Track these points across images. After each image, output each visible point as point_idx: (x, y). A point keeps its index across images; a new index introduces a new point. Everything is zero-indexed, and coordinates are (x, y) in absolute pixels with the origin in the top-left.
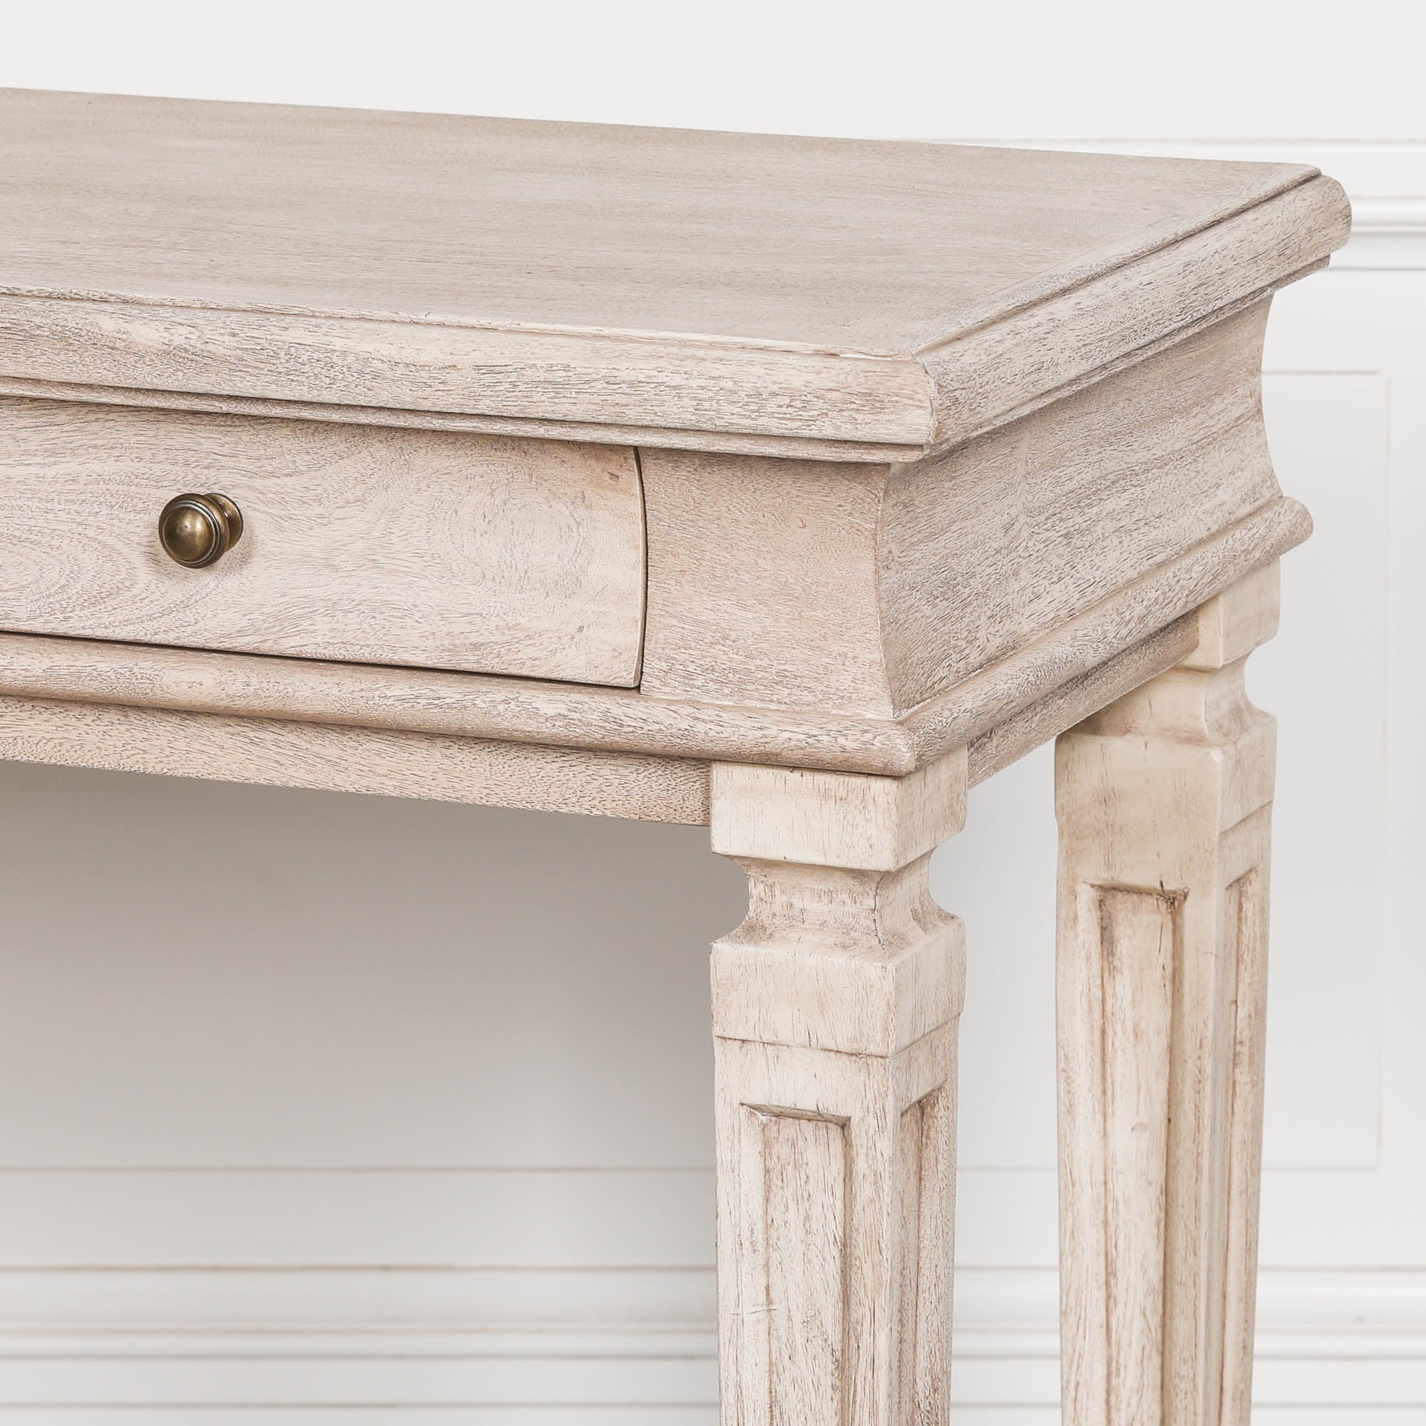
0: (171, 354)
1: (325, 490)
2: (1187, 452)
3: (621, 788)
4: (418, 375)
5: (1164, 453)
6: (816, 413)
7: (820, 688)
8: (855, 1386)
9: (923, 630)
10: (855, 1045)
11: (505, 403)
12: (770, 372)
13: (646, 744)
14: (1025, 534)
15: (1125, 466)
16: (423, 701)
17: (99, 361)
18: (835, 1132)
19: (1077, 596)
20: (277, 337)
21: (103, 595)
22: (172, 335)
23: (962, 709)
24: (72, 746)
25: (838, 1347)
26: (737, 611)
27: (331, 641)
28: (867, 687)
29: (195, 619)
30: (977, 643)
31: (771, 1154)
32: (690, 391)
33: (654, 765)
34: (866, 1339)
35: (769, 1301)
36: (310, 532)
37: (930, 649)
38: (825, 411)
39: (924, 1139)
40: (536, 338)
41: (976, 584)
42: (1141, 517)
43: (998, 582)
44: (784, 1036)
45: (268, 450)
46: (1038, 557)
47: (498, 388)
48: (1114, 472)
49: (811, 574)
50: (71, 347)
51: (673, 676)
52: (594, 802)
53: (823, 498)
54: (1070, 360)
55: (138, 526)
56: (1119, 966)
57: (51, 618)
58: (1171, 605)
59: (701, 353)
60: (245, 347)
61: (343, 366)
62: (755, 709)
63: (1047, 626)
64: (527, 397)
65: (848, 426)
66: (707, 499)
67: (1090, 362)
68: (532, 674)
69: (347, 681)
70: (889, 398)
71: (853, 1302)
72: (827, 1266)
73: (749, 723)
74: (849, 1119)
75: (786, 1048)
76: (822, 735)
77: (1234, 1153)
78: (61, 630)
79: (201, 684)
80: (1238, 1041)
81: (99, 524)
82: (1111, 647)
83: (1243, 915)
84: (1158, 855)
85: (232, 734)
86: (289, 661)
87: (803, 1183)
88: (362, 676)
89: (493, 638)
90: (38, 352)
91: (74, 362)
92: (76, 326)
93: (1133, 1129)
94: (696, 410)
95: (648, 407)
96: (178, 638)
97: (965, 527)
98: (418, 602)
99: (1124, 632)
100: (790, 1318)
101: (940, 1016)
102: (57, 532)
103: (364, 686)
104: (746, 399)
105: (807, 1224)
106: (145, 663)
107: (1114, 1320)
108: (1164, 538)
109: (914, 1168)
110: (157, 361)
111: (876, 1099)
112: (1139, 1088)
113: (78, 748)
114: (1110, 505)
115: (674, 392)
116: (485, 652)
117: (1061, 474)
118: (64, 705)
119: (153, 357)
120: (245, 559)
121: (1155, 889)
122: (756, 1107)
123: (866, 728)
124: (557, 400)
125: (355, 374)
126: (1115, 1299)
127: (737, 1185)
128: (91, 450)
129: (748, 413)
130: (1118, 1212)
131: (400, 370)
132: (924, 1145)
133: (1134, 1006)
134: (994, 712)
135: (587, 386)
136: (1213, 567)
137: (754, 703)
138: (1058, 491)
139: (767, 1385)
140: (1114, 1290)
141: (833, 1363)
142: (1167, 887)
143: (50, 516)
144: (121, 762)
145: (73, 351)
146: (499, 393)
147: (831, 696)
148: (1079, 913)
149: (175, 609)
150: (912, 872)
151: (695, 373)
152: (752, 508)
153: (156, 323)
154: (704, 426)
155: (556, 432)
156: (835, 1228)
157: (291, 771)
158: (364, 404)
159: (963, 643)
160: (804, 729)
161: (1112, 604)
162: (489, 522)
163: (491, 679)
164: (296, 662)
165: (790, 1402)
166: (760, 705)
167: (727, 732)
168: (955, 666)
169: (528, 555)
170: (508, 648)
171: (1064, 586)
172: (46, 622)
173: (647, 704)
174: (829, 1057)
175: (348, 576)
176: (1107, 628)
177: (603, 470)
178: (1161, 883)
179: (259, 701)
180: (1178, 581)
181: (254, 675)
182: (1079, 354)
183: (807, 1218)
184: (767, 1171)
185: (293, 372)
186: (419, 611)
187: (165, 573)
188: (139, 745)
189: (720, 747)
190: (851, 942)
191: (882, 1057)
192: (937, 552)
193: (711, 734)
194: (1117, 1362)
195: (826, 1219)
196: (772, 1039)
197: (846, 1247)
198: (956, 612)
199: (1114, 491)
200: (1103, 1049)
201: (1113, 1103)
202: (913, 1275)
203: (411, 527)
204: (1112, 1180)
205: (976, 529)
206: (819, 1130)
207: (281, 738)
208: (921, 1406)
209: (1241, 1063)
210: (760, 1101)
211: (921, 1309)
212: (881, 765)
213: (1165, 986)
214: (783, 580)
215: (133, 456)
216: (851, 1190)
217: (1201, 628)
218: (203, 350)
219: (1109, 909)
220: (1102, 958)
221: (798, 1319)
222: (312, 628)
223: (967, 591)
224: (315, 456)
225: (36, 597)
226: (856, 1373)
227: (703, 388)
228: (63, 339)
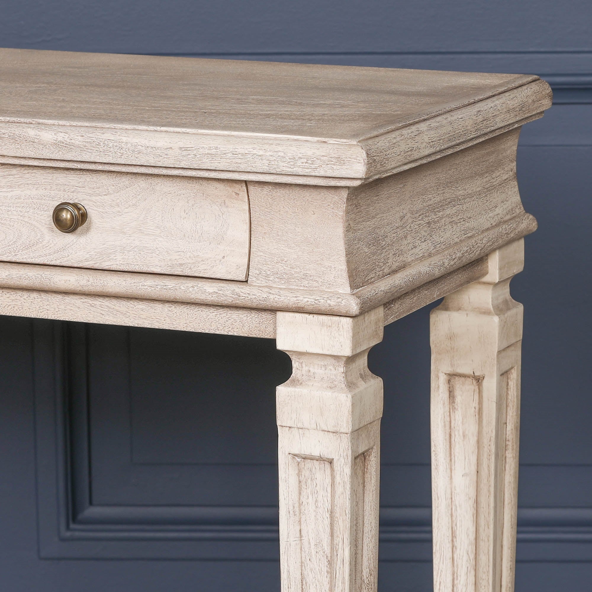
0: (57, 144)
1: (121, 201)
2: (482, 192)
3: (240, 323)
4: (156, 152)
5: (472, 192)
6: (317, 166)
7: (321, 280)
8: (336, 571)
9: (364, 258)
10: (335, 429)
11: (192, 163)
12: (299, 149)
13: (249, 304)
14: (410, 221)
15: (455, 196)
16: (159, 287)
17: (28, 148)
18: (327, 465)
19: (433, 248)
20: (100, 137)
21: (31, 245)
22: (57, 136)
23: (380, 290)
24: (19, 308)
25: (329, 555)
26: (287, 249)
27: (123, 263)
28: (340, 280)
29: (68, 255)
30: (388, 264)
31: (301, 475)
32: (266, 157)
33: (254, 313)
34: (340, 552)
35: (301, 536)
36: (115, 219)
37: (367, 266)
38: (321, 165)
39: (366, 470)
40: (204, 136)
41: (388, 240)
42: (461, 217)
43: (397, 240)
44: (306, 425)
45: (97, 184)
46: (415, 231)
47: (189, 157)
48: (450, 198)
49: (317, 234)
50: (16, 142)
51: (261, 276)
52: (229, 329)
53: (322, 202)
54: (425, 147)
55: (45, 217)
56: (457, 407)
57: (10, 255)
58: (473, 253)
59: (271, 142)
60: (87, 141)
61: (126, 148)
62: (294, 289)
63: (419, 259)
64: (200, 160)
65: (330, 171)
66: (275, 203)
67: (434, 149)
68: (204, 276)
69: (128, 279)
70: (347, 159)
71: (335, 536)
72: (324, 521)
73: (291, 295)
74: (333, 459)
75: (307, 430)
76: (321, 299)
77: (506, 487)
78: (13, 260)
79: (70, 281)
80: (507, 439)
81: (29, 216)
82: (446, 269)
83: (509, 387)
84: (472, 361)
85: (83, 302)
86: (106, 272)
87: (315, 487)
88: (135, 277)
89: (188, 261)
90: (3, 144)
91: (18, 148)
92: (19, 133)
93: (463, 476)
94: (269, 165)
95: (249, 164)
96: (61, 262)
97: (383, 217)
98: (158, 247)
99: (452, 263)
100: (309, 543)
101: (372, 418)
102: (12, 220)
103: (135, 281)
104: (289, 160)
105: (316, 504)
106: (47, 273)
107: (455, 556)
108: (472, 227)
109: (361, 481)
110: (51, 147)
111: (344, 451)
112: (465, 458)
113: (20, 308)
114: (448, 212)
115: (260, 158)
116: (185, 267)
117: (426, 198)
118: (15, 291)
119: (50, 146)
120: (88, 229)
121: (471, 375)
122: (295, 455)
123: (339, 296)
124: (212, 161)
125: (131, 152)
126: (456, 547)
127: (288, 488)
128: (26, 185)
129: (290, 166)
130: (457, 510)
131: (149, 150)
132: (366, 472)
133: (463, 424)
134: (394, 292)
135: (224, 156)
136: (492, 239)
137: (293, 287)
138: (424, 204)
139: (300, 572)
140: (455, 544)
141: (327, 562)
142: (476, 374)
143: (10, 213)
144: (38, 314)
145: (18, 143)
146: (189, 159)
147: (325, 284)
148: (440, 385)
149: (59, 251)
150: (360, 358)
151: (268, 150)
152: (293, 206)
153: (51, 132)
154: (272, 172)
155: (213, 175)
156: (328, 505)
157: (107, 318)
158: (135, 164)
159: (382, 264)
160: (313, 297)
161: (448, 252)
162: (187, 213)
163: (188, 278)
164: (108, 272)
165: (310, 578)
166: (296, 288)
167: (282, 298)
168: (378, 273)
169: (202, 227)
170: (194, 265)
171: (427, 244)
172: (8, 256)
173: (250, 288)
174: (325, 433)
175: (129, 237)
176: (445, 261)
177: (233, 192)
178: (474, 372)
179: (93, 288)
180: (477, 244)
181: (91, 277)
182: (430, 145)
183: (316, 501)
184: (300, 482)
185: (106, 151)
186: (158, 251)
187: (56, 236)
188: (45, 307)
189: (280, 305)
190: (334, 386)
191: (346, 434)
192: (371, 226)
193: (276, 299)
194: (457, 573)
195: (324, 502)
196: (301, 426)
197: (332, 513)
198: (379, 251)
199: (449, 206)
200: (450, 442)
201: (454, 465)
202: (361, 526)
203: (155, 216)
204: (454, 497)
205: (388, 218)
206: (321, 464)
207: (103, 303)
208: (365, 581)
209: (508, 449)
210: (297, 452)
211: (364, 540)
212: (345, 312)
213: (475, 415)
214: (306, 236)
215: (43, 188)
216: (334, 489)
217: (489, 266)
218: (70, 143)
219: (453, 383)
220: (450, 404)
221: (313, 543)
222: (115, 258)
223: (384, 243)
224: (116, 187)
225: (4, 246)
226: (336, 566)
227: (271, 156)
228: (14, 139)
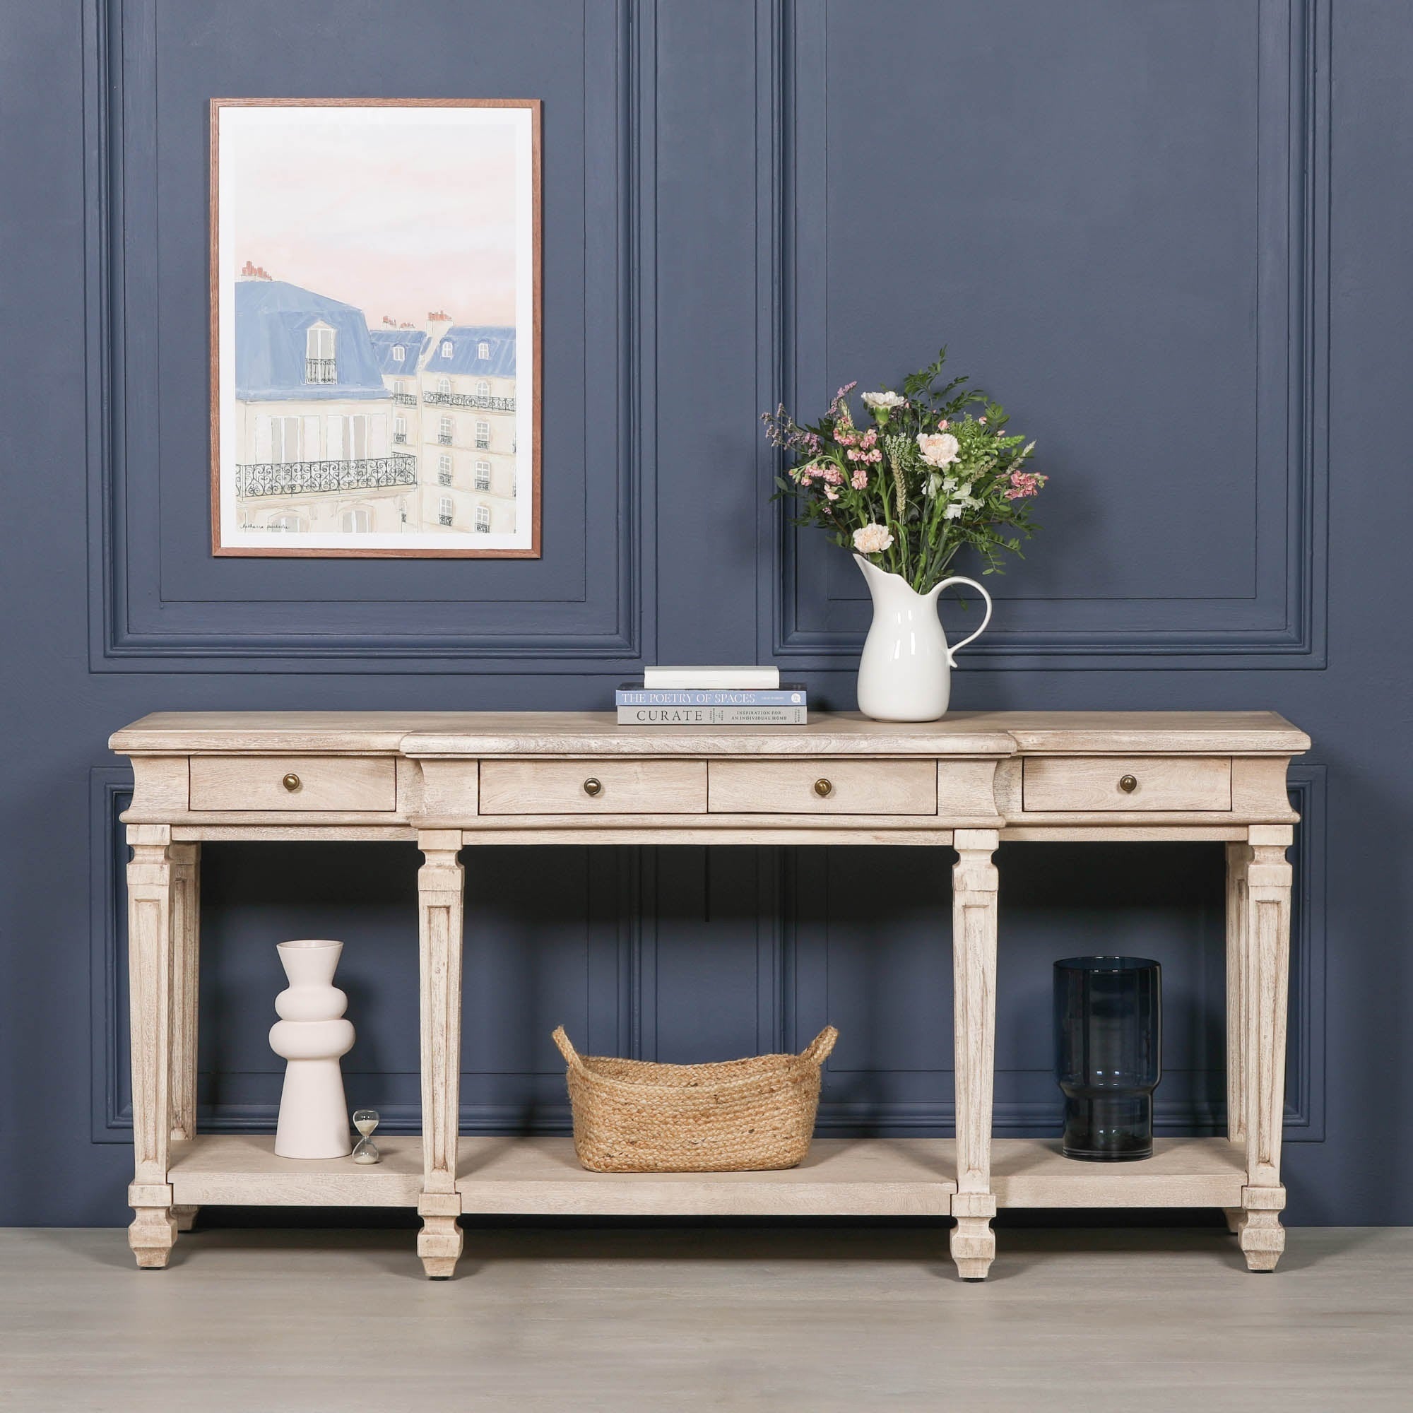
10: (1283, 885)
18: (1276, 906)
26: (1254, 792)
29: (1125, 804)
31: (1261, 912)
44: (1266, 884)
51: (1240, 807)
55: (1115, 783)
62: (1258, 812)
73: (1257, 815)
74: (1281, 902)
75: (1264, 888)
85: (1130, 830)
87: (1268, 918)
94: (1256, 746)
98: (1178, 796)
105: (1269, 927)
111: (1287, 896)
115: (1251, 743)
116: (1195, 806)
120: (1139, 789)
122: (1258, 901)
123: (1286, 814)
128: (1097, 768)
141: (1274, 958)
160: (1270, 815)
162: (1194, 777)
174: (1273, 888)
184: (1260, 916)
187: (1120, 794)
189: (1252, 821)
190: (1281, 862)
191: (1288, 887)
196: (1263, 885)
206: (1273, 905)
212: (1289, 822)
215: (1108, 769)
221: (1266, 949)
222: (1152, 804)
228: (1104, 741)
